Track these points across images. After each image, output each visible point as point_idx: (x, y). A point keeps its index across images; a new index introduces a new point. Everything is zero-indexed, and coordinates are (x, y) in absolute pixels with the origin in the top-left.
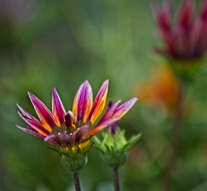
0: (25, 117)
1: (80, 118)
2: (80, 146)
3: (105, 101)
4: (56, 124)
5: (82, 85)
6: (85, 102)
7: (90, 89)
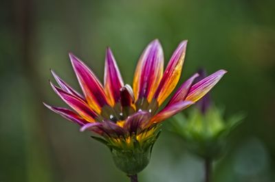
0: (60, 91)
1: (143, 94)
2: (138, 137)
3: (180, 72)
4: (109, 102)
5: (149, 47)
6: (152, 72)
7: (160, 52)
